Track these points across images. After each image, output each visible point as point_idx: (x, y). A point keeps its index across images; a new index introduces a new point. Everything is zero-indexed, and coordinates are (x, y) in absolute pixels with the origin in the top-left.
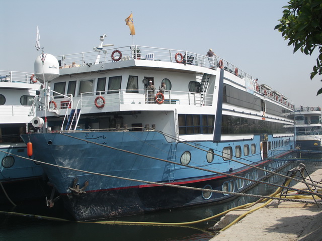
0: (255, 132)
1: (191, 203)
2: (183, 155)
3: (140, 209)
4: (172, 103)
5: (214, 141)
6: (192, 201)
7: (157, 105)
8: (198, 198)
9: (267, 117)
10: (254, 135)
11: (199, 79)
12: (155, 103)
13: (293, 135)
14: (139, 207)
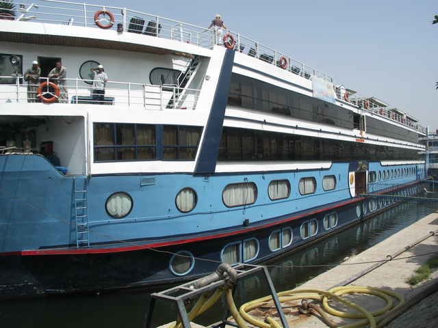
0: (336, 159)
1: (144, 282)
2: (113, 200)
3: (36, 291)
4: (79, 102)
5: (196, 174)
6: (148, 278)
7: (41, 104)
8: (161, 273)
9: (368, 139)
10: (333, 162)
11: (180, 65)
12: (37, 101)
13: (424, 162)
14: (32, 286)
